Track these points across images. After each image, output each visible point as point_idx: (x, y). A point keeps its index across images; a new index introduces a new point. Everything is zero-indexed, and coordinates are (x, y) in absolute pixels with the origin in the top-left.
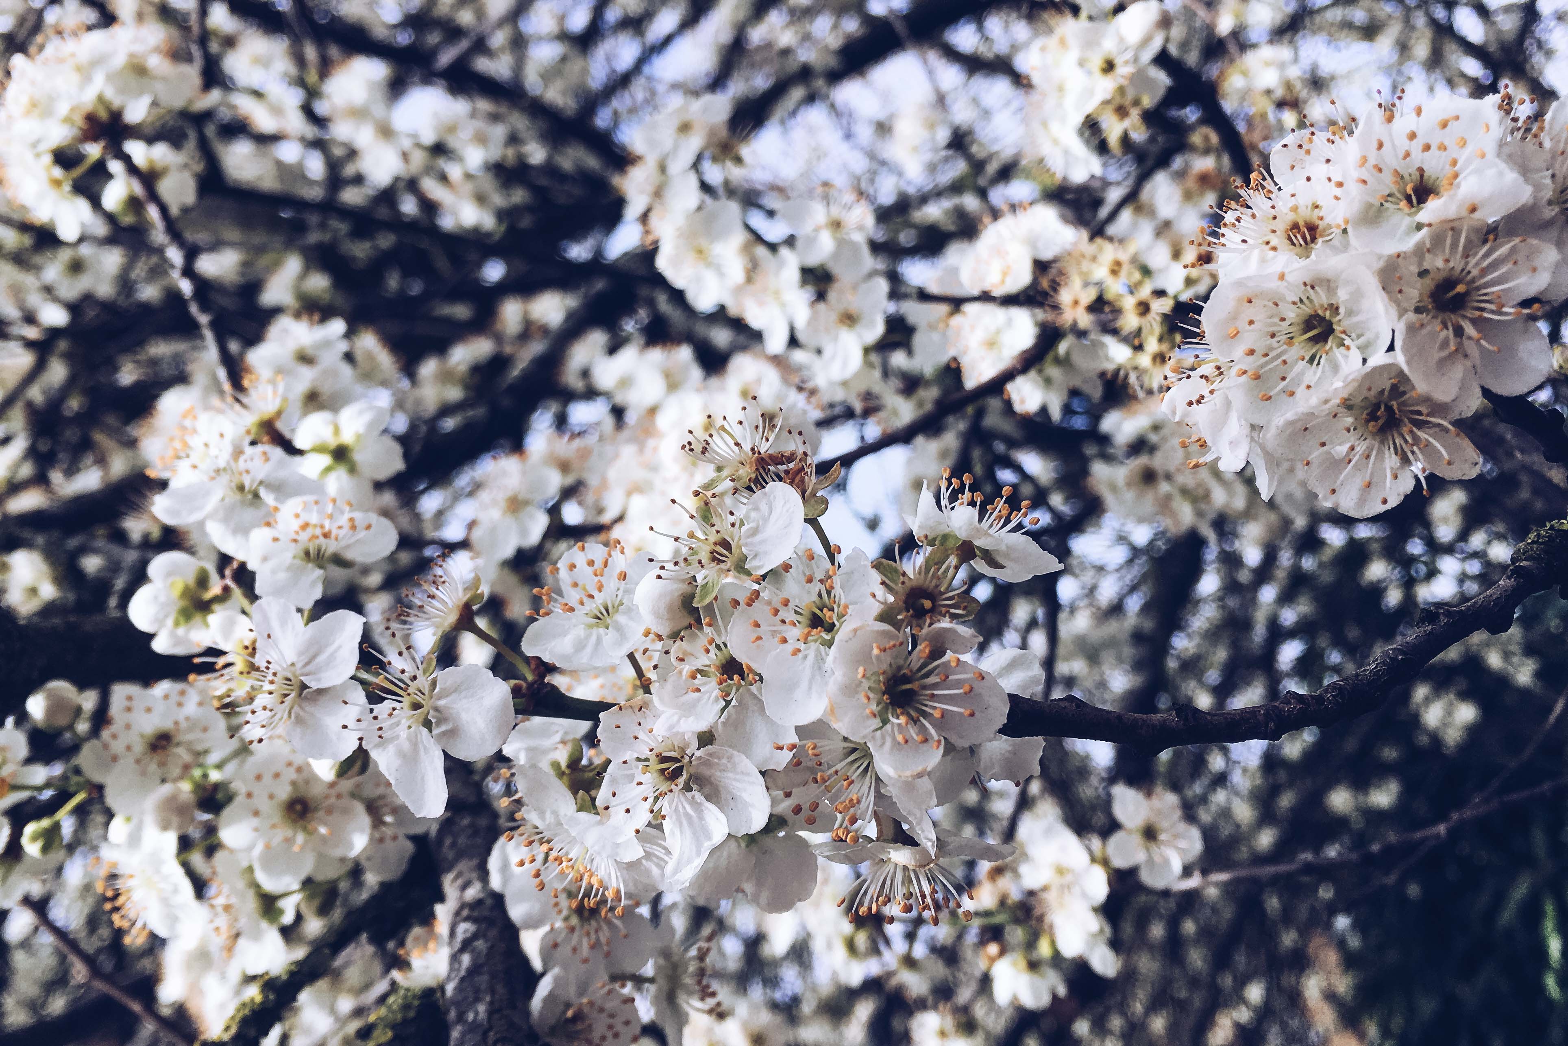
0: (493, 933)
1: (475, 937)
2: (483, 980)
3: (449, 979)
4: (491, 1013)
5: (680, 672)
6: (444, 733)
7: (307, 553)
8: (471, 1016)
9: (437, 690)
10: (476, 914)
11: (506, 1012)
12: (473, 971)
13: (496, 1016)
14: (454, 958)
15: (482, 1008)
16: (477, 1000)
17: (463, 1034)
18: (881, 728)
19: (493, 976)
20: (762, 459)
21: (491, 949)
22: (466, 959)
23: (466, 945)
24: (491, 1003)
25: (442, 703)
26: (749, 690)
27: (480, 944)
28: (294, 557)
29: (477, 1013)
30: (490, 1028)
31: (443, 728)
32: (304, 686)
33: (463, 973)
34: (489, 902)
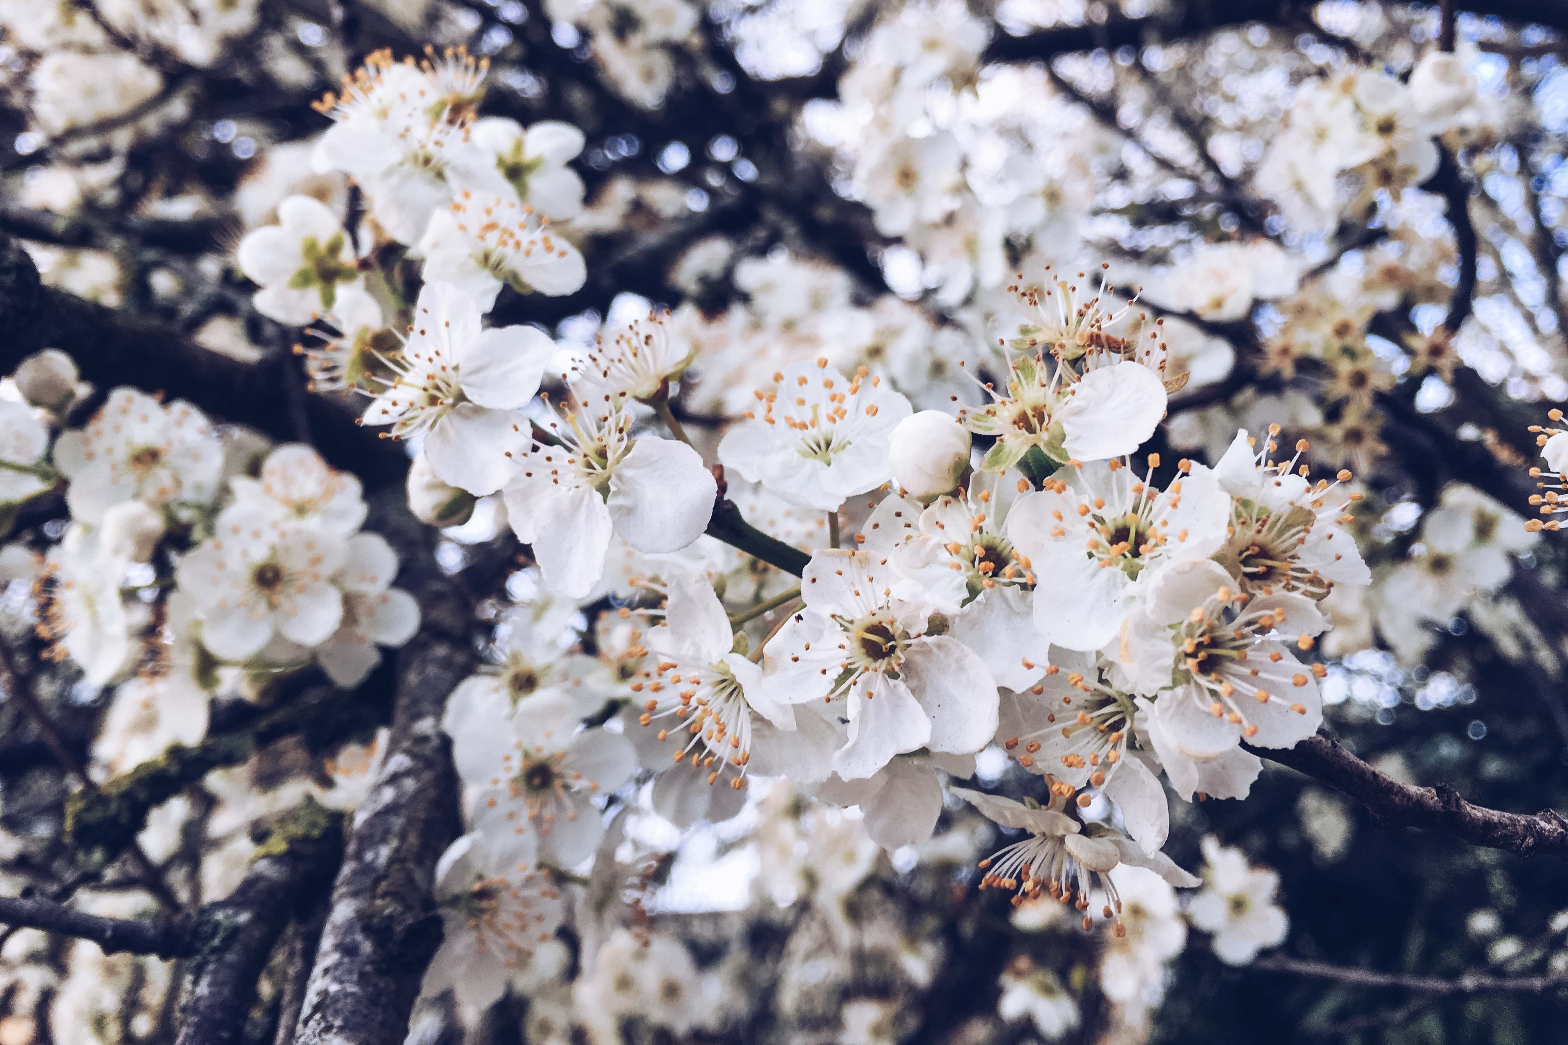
0: (427, 776)
1: (407, 773)
2: (397, 822)
3: (362, 807)
4: (393, 860)
5: (926, 540)
6: (620, 508)
7: (486, 258)
8: (369, 856)
9: (629, 456)
10: (416, 750)
11: (410, 865)
12: (391, 809)
13: (396, 866)
14: (377, 788)
15: (384, 852)
16: (384, 840)
17: (355, 873)
18: (1171, 688)
19: (410, 821)
20: (1098, 336)
21: (418, 792)
22: (388, 795)
23: (394, 779)
24: (397, 850)
25: (629, 473)
26: (1001, 591)
27: (410, 784)
28: (470, 256)
29: (377, 856)
30: (385, 877)
31: (620, 501)
32: (461, 397)
33: (379, 807)
34: (435, 742)
